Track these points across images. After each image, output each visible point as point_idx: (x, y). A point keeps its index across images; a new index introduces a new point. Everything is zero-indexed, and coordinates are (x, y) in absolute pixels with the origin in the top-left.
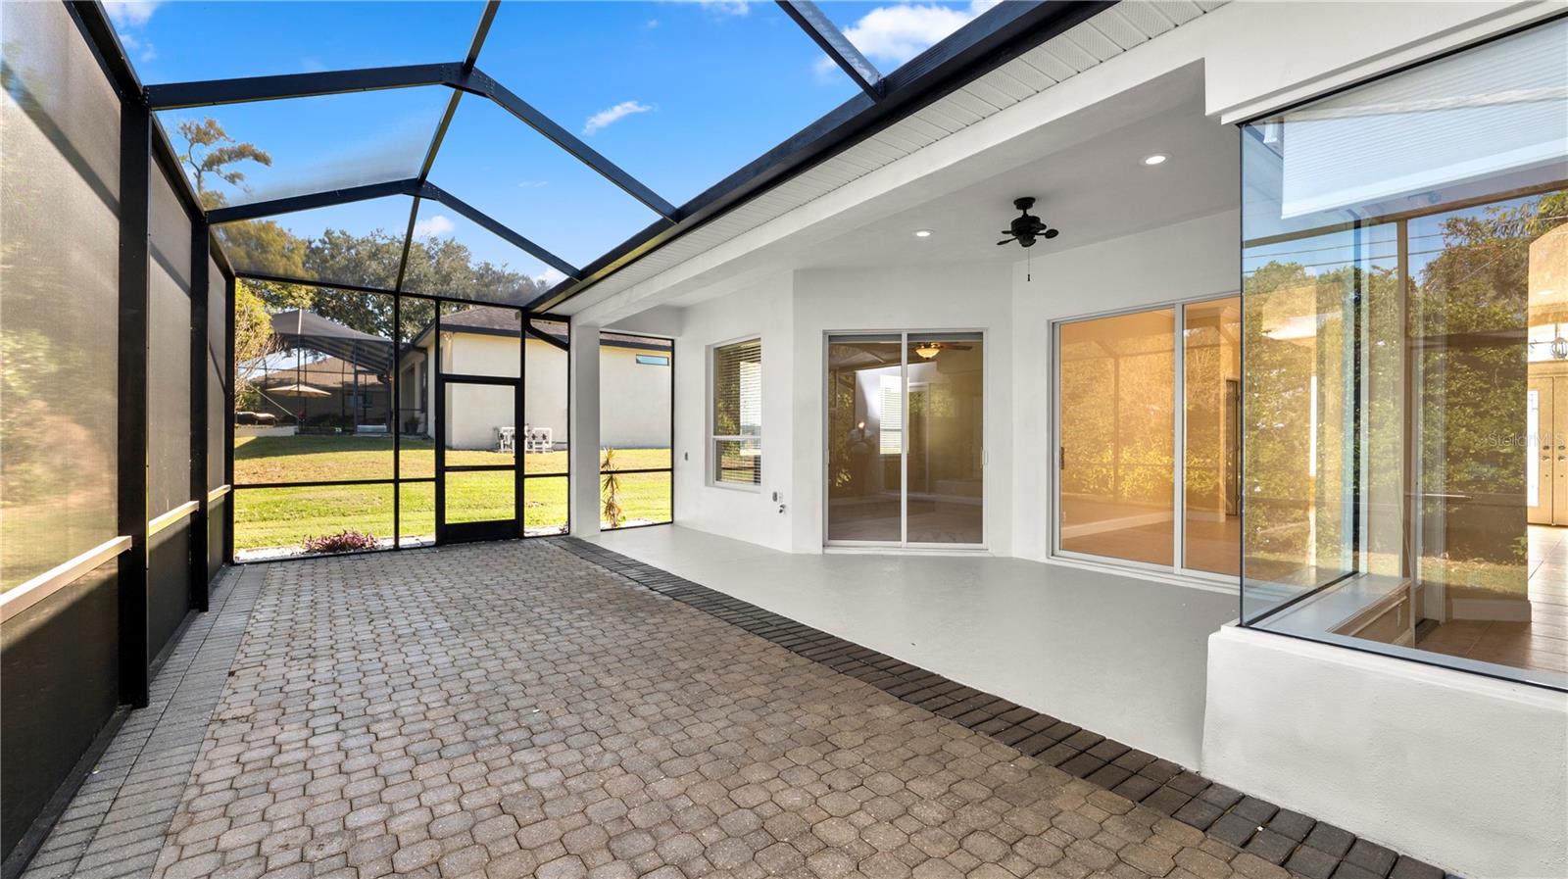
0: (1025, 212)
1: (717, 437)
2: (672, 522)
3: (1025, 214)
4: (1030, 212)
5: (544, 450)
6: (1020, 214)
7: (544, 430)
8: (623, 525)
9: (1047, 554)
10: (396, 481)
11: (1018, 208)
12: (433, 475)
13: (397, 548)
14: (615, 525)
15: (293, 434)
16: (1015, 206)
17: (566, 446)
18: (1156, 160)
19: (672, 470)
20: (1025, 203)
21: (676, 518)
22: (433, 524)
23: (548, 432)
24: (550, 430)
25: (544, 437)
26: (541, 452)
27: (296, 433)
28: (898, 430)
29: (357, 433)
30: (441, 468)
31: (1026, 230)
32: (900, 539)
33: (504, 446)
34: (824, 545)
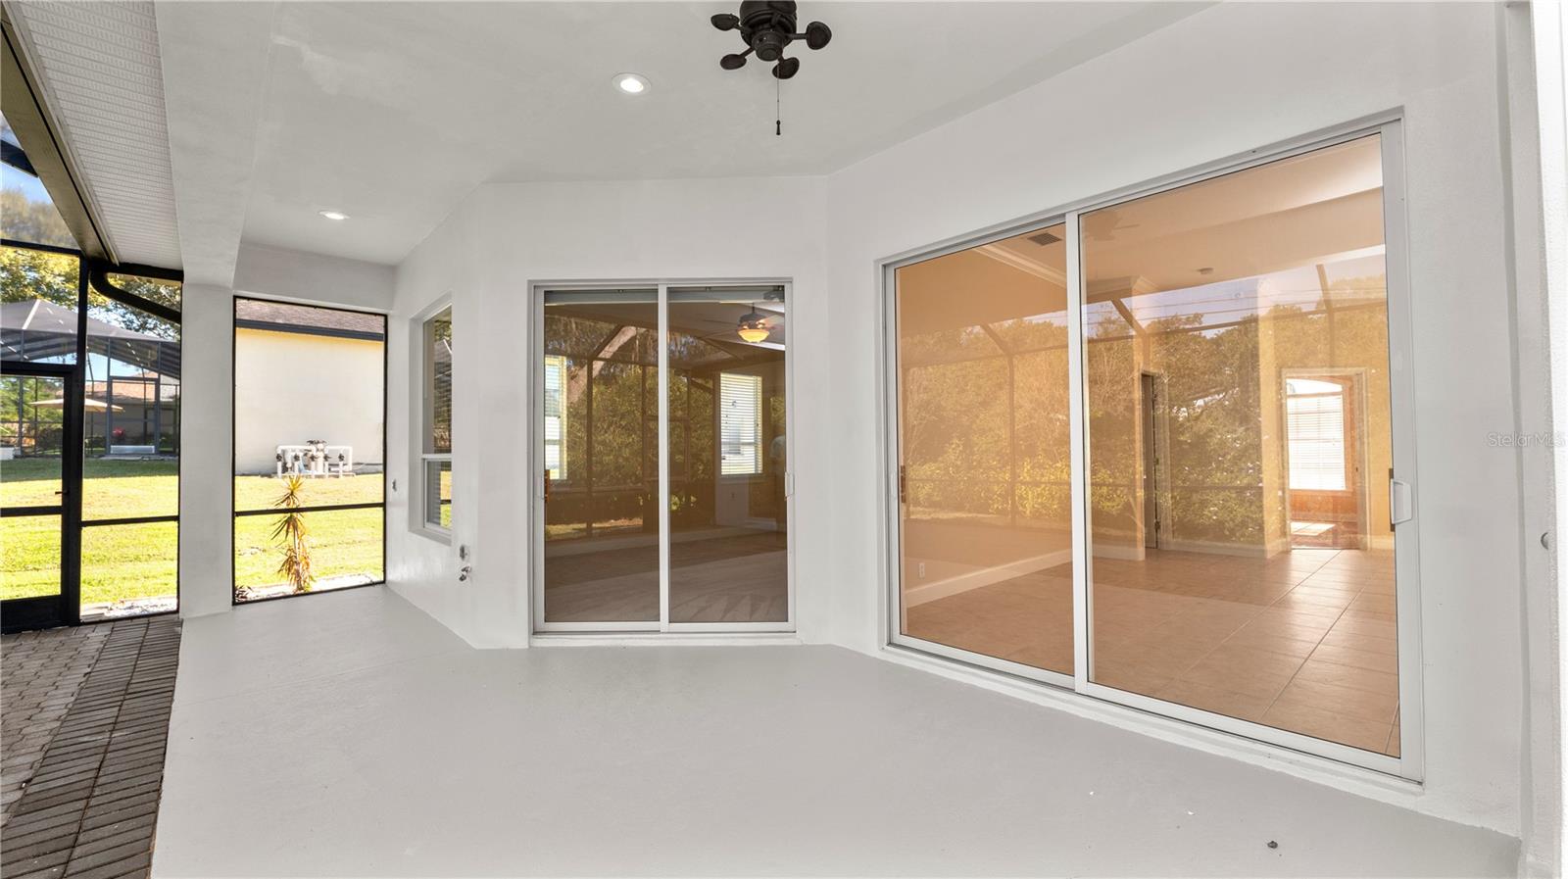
1: (427, 456)
2: (384, 582)
5: (341, 473)
7: (341, 449)
8: (314, 587)
9: (880, 640)
14: (302, 588)
15: (11, 457)
17: (381, 468)
19: (383, 505)
21: (390, 577)
23: (348, 451)
24: (350, 449)
25: (341, 458)
26: (337, 477)
27: (16, 457)
28: (750, 444)
29: (109, 454)
32: (657, 618)
33: (285, 469)
34: (535, 632)
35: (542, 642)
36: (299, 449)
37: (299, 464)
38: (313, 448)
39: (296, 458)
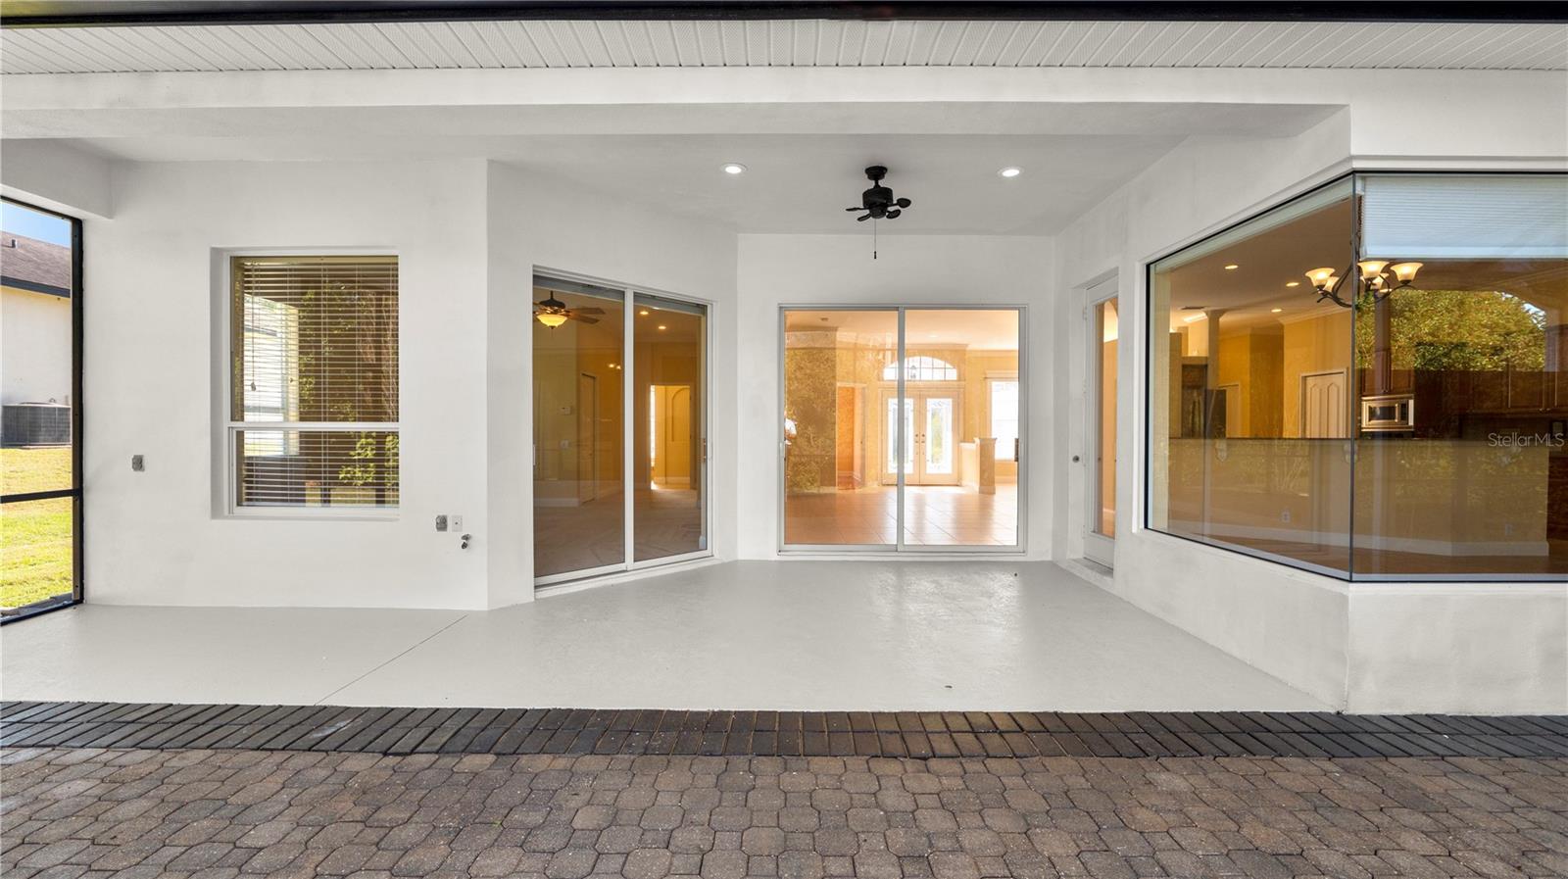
0: (877, 183)
1: (236, 424)
3: (877, 185)
4: (882, 183)
6: (871, 184)
9: (776, 551)
11: (869, 178)
16: (866, 176)
18: (1011, 173)
19: (77, 493)
20: (876, 172)
21: (95, 586)
31: (879, 202)
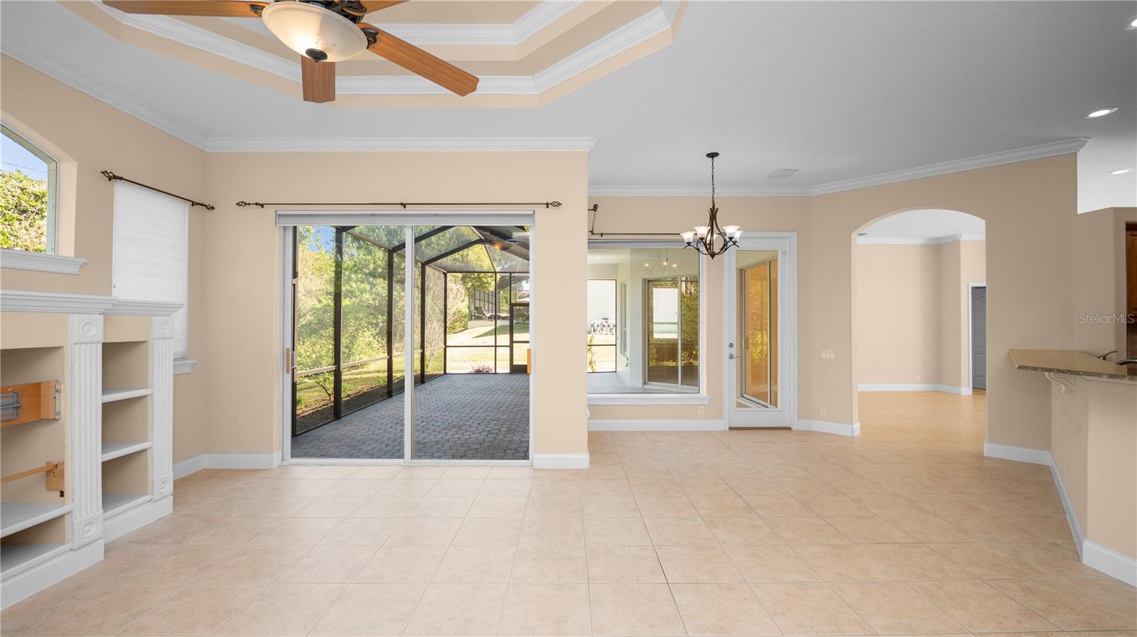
2: (615, 372)
10: (496, 346)
12: (509, 344)
13: (496, 373)
21: (617, 370)
22: (509, 366)
30: (512, 342)
32: (678, 383)
33: (594, 331)
34: (645, 384)
35: (646, 386)
36: (598, 322)
37: (599, 328)
38: (604, 321)
39: (598, 326)
